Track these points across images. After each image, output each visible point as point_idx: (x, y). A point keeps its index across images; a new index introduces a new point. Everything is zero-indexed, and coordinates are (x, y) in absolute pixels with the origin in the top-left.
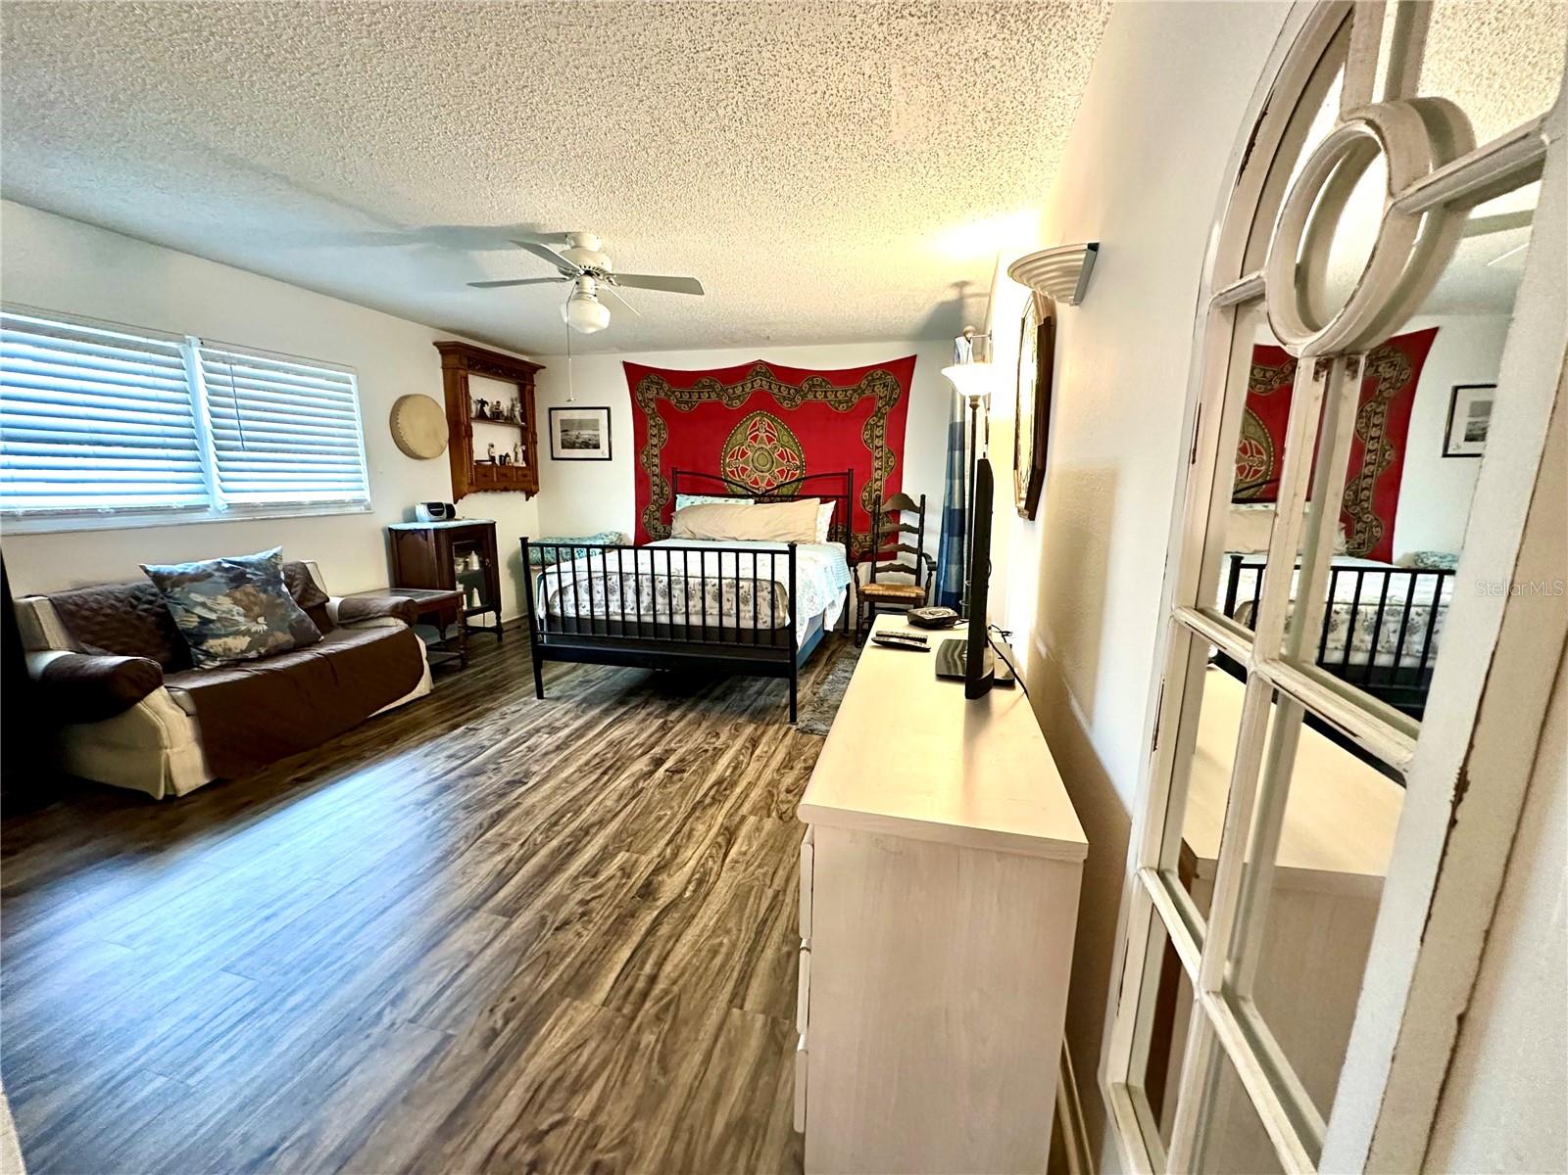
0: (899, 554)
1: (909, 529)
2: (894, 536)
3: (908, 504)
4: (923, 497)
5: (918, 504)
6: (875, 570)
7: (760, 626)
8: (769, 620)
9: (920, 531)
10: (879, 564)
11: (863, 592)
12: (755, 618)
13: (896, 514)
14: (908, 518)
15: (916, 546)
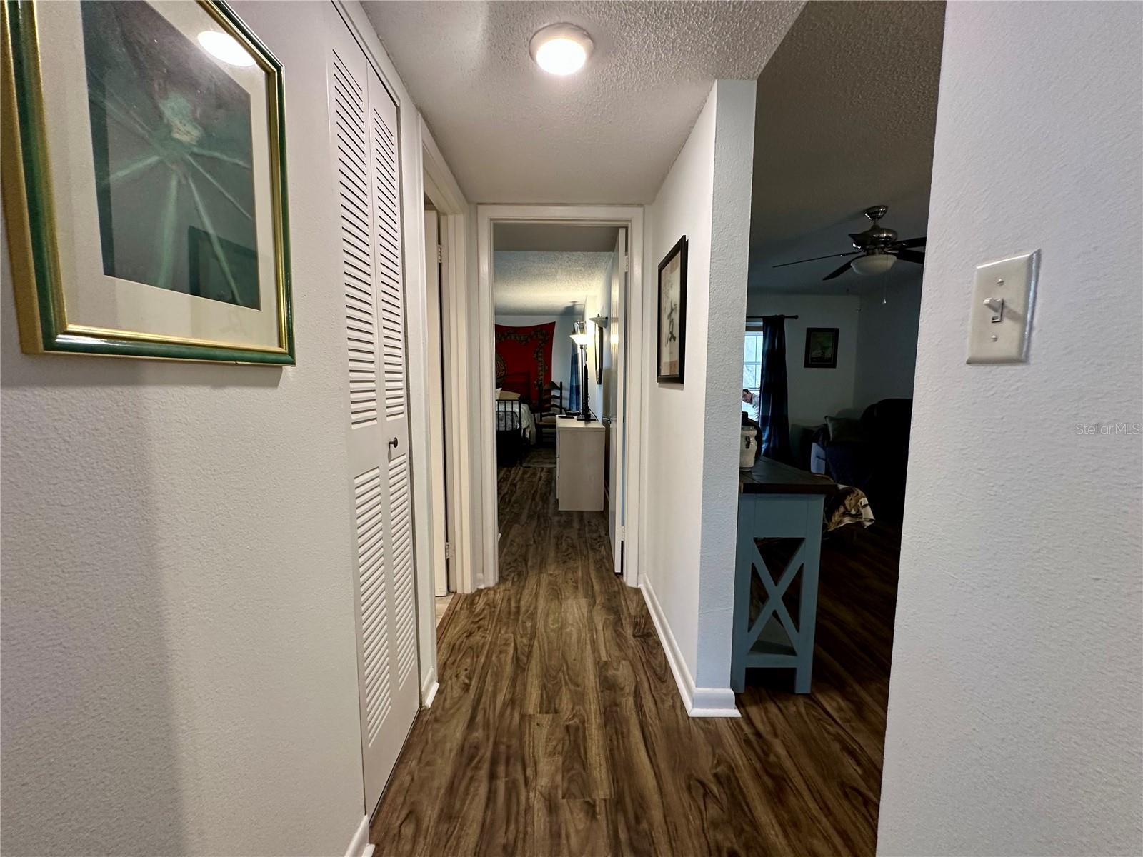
0: (552, 408)
1: (555, 397)
2: (549, 401)
3: (554, 386)
4: (561, 383)
5: (559, 386)
6: (542, 416)
7: (507, 429)
8: (511, 426)
9: (561, 398)
10: (543, 414)
11: (539, 424)
12: (506, 426)
13: (550, 391)
14: (555, 393)
15: (558, 404)
